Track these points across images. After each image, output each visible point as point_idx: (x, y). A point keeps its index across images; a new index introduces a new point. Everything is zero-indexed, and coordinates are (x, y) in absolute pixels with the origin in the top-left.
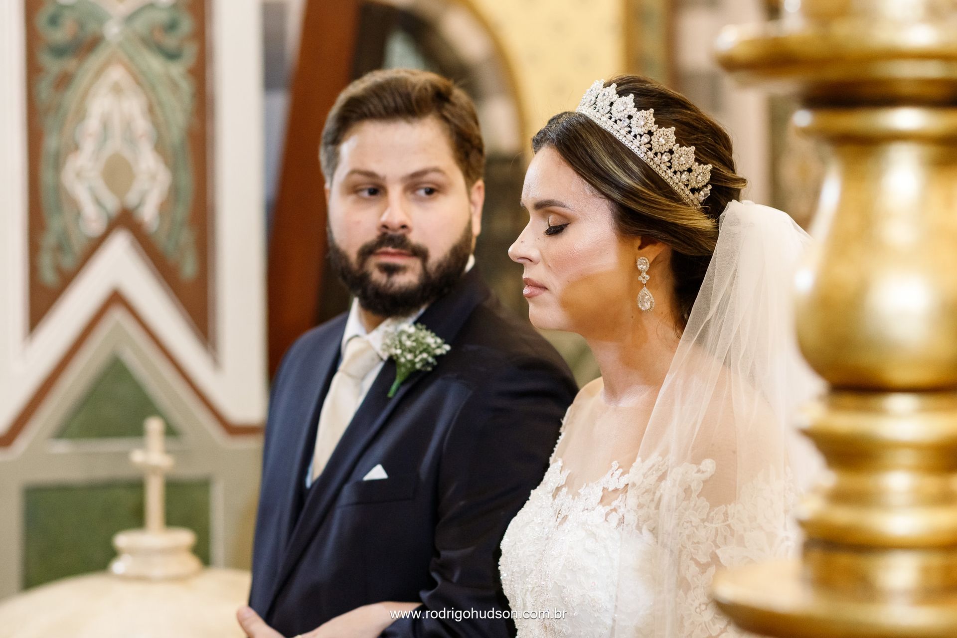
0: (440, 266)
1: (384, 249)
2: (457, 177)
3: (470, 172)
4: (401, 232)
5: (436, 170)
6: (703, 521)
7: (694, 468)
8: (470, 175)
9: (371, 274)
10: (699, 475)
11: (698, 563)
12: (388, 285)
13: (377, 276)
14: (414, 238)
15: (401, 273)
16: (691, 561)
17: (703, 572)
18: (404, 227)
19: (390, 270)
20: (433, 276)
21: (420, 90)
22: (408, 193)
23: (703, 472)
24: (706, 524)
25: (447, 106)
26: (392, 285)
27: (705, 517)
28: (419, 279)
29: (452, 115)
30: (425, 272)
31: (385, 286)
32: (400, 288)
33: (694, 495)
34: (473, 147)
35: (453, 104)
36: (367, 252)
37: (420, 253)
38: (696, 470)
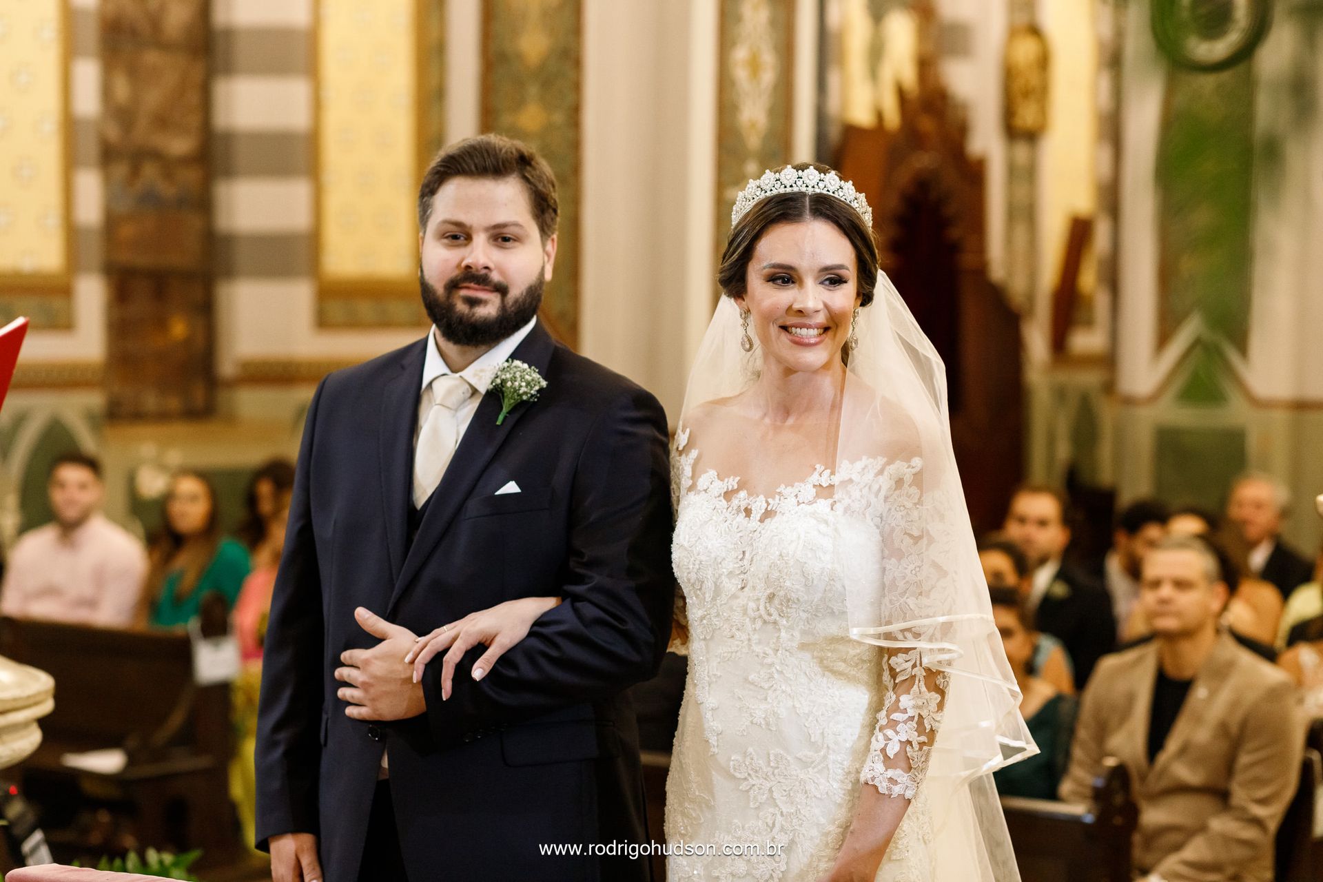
0: (516, 301)
1: (465, 285)
2: (533, 230)
3: (546, 228)
4: (484, 271)
5: (516, 224)
6: (915, 504)
7: (906, 465)
8: (545, 230)
9: (456, 305)
10: (910, 469)
11: (911, 536)
12: (471, 315)
13: (461, 307)
14: (495, 277)
15: (482, 305)
16: (905, 536)
17: (916, 543)
18: (487, 268)
19: (473, 302)
20: (509, 310)
21: (506, 152)
22: (491, 240)
23: (913, 467)
24: (918, 506)
25: (528, 168)
26: (473, 315)
27: (916, 501)
28: (497, 312)
29: (532, 176)
30: (503, 307)
31: (467, 315)
32: (481, 317)
33: (906, 486)
34: (549, 206)
35: (534, 169)
36: (453, 286)
37: (502, 290)
38: (906, 466)
